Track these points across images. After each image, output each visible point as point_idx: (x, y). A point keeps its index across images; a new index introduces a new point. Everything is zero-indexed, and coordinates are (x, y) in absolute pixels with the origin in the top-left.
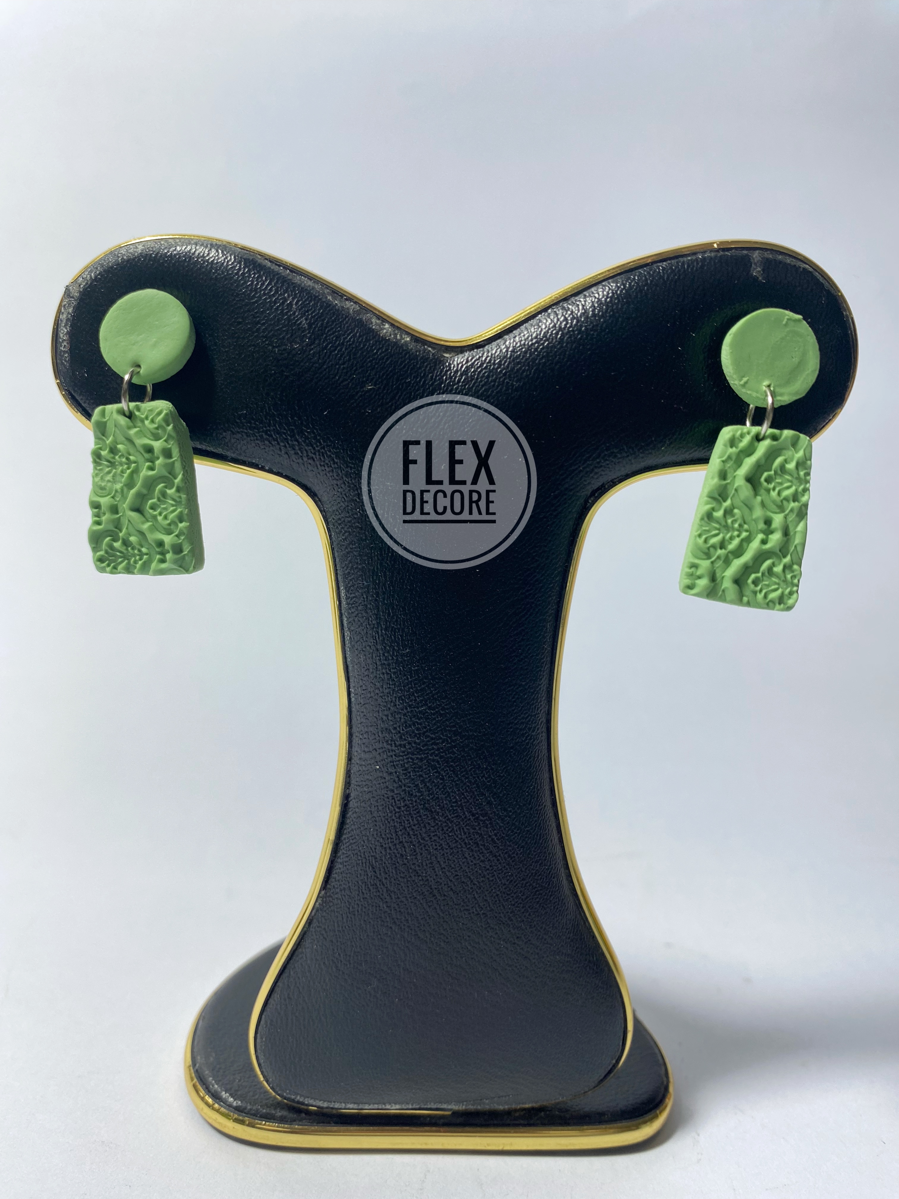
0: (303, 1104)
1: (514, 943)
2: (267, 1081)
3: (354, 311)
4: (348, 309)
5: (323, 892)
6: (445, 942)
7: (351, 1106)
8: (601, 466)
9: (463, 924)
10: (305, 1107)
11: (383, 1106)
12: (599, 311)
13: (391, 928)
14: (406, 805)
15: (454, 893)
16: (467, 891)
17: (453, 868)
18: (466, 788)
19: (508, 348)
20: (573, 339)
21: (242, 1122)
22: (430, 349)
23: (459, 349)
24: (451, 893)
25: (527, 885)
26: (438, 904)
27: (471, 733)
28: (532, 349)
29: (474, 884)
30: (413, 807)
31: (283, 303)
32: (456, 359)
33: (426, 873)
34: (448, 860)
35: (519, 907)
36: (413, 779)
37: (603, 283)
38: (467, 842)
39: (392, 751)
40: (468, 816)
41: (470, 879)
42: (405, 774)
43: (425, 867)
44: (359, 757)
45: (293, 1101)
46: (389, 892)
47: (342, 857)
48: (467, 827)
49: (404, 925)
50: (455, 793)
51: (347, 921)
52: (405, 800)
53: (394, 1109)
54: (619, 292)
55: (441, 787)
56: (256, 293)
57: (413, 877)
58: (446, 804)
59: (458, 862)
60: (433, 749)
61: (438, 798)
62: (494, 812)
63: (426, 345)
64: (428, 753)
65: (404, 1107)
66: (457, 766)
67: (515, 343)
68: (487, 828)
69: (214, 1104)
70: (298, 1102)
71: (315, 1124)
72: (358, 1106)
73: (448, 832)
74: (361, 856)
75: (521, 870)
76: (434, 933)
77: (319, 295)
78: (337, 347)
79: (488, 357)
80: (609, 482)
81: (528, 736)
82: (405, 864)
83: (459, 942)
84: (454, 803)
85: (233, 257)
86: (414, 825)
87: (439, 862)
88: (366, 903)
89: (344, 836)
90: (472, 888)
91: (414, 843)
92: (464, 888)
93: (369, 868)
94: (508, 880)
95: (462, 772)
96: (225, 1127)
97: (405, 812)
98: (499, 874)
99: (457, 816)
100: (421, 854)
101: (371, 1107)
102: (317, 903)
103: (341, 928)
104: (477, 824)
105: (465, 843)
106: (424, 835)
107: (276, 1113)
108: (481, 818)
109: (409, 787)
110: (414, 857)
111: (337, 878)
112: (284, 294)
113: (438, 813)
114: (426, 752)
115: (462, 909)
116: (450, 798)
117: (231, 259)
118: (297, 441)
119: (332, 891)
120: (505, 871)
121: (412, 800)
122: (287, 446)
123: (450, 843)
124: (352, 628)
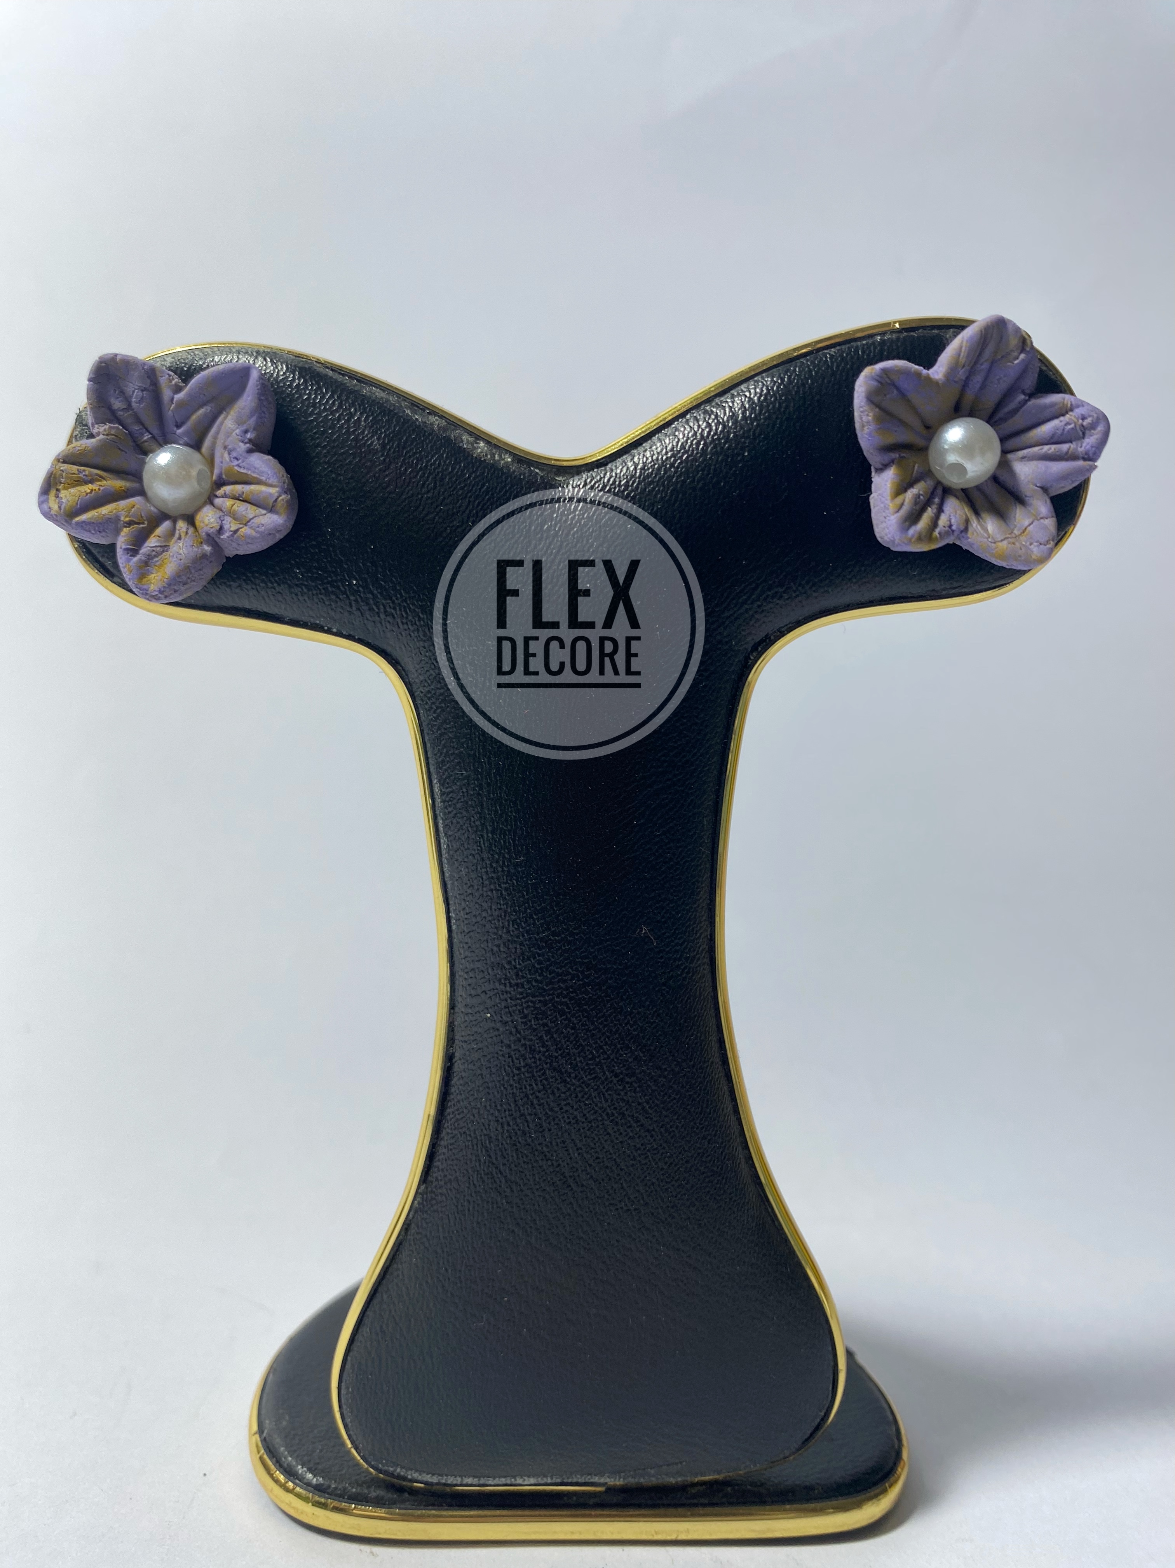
0: (404, 1479)
1: (678, 1250)
2: (356, 1449)
3: (439, 428)
4: (432, 424)
5: (423, 1187)
6: (585, 1249)
7: (469, 1480)
8: (763, 611)
9: (609, 1224)
10: (409, 1484)
11: (513, 1480)
12: (751, 414)
13: (513, 1231)
14: (527, 1065)
15: (595, 1182)
16: (613, 1179)
17: (592, 1148)
18: (605, 1039)
19: (636, 465)
20: (718, 449)
21: (324, 1506)
22: (537, 471)
23: (575, 469)
24: (591, 1182)
25: (693, 1169)
26: (574, 1197)
27: (609, 966)
28: (667, 464)
29: (621, 1170)
30: (537, 1067)
31: (348, 421)
32: (571, 482)
33: (557, 1156)
34: (585, 1137)
35: (683, 1199)
36: (535, 1030)
37: (756, 379)
38: (609, 1112)
39: (506, 992)
40: (609, 1077)
41: (616, 1163)
42: (525, 1023)
43: (556, 1148)
44: (464, 1004)
45: (392, 1475)
46: (509, 1183)
47: (446, 1138)
48: (609, 1093)
49: (531, 1227)
50: (591, 1046)
51: (455, 1225)
52: (526, 1058)
53: (527, 1484)
54: (775, 388)
55: (572, 1038)
56: (315, 408)
57: (540, 1162)
58: (580, 1061)
59: (599, 1139)
60: (560, 988)
61: (569, 1054)
62: (644, 1071)
63: (533, 466)
64: (553, 994)
65: (540, 1481)
66: (592, 1010)
67: (645, 459)
68: (635, 1092)
69: (287, 1482)
70: (399, 1477)
71: (422, 1507)
72: (479, 1480)
73: (584, 1099)
74: (470, 1135)
75: (684, 1148)
76: (571, 1237)
77: (394, 409)
78: (418, 473)
79: (611, 477)
80: (775, 632)
81: (685, 968)
82: (529, 1145)
83: (604, 1249)
84: (590, 1059)
85: (284, 366)
86: (539, 1092)
87: (573, 1140)
88: (478, 1198)
89: (448, 1110)
90: (618, 1175)
91: (540, 1116)
92: (608, 1175)
93: (482, 1151)
94: (666, 1163)
95: (599, 1018)
96: (302, 1513)
97: (526, 1075)
98: (655, 1154)
99: (595, 1078)
100: (550, 1130)
101: (497, 1481)
102: (416, 1202)
103: (447, 1234)
104: (621, 1088)
105: (608, 1114)
106: (552, 1104)
107: (369, 1494)
108: (627, 1079)
109: (531, 1040)
110: (540, 1134)
111: (440, 1168)
112: (350, 410)
113: (570, 1073)
114: (551, 992)
115: (607, 1203)
116: (585, 1053)
117: (282, 368)
118: (372, 593)
119: (434, 1184)
120: (661, 1151)
121: (535, 1058)
122: (359, 600)
123: (588, 1115)
124: (450, 833)
